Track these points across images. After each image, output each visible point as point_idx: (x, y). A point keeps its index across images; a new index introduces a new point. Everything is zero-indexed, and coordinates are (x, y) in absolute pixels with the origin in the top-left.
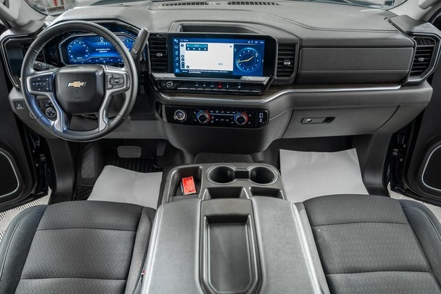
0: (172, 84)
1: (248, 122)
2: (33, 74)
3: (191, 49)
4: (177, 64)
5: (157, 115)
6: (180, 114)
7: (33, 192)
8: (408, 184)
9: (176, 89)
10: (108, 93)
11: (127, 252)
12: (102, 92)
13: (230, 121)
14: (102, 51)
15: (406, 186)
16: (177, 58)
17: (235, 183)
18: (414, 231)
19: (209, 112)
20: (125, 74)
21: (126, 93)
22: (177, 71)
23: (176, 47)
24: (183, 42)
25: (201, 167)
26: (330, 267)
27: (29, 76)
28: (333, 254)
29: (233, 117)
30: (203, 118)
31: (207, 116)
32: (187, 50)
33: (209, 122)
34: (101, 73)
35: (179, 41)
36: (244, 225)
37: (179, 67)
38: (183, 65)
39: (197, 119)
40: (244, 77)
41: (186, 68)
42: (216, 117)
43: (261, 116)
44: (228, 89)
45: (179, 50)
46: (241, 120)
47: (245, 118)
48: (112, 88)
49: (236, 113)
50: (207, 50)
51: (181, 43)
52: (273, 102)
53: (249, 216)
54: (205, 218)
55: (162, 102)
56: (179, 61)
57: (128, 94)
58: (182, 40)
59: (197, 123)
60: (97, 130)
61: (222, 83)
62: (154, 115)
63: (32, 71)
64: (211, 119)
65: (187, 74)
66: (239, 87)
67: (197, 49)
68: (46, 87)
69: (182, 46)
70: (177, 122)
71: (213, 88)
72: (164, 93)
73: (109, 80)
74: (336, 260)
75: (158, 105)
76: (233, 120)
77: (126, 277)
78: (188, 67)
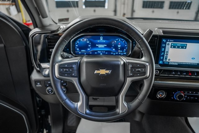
0: (159, 72)
2: (61, 61)
3: (174, 47)
4: (162, 58)
6: (161, 93)
14: (100, 46)
16: (163, 53)
22: (161, 62)
23: (163, 45)
24: (170, 42)
27: (57, 63)
32: (171, 47)
34: (122, 63)
35: (167, 41)
37: (163, 60)
38: (166, 59)
41: (168, 61)
42: (188, 96)
44: (196, 76)
45: (165, 47)
50: (186, 48)
51: (167, 43)
56: (163, 56)
58: (169, 40)
63: (60, 58)
65: (168, 65)
67: (178, 47)
68: (72, 73)
69: (169, 44)
71: (185, 75)
73: (130, 69)
78: (169, 60)
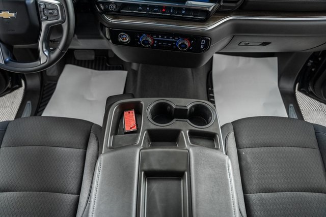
0: (114, 7)
1: (190, 47)
5: (102, 34)
6: (124, 36)
7: (9, 85)
8: (313, 88)
9: (119, 11)
10: (44, 25)
11: (79, 170)
12: (37, 23)
13: (173, 45)
15: (311, 89)
17: (174, 125)
18: (322, 156)
19: (152, 36)
20: (58, 4)
21: (63, 25)
25: (142, 103)
26: (249, 188)
28: (253, 176)
29: (176, 42)
30: (146, 42)
31: (150, 40)
33: (152, 46)
36: (180, 180)
39: (140, 42)
40: (189, 2)
42: (159, 41)
43: (203, 42)
44: (173, 13)
46: (184, 45)
47: (187, 44)
48: (47, 20)
49: (179, 39)
52: (216, 30)
53: (186, 173)
54: (143, 173)
55: (106, 25)
57: (65, 26)
59: (140, 46)
60: (38, 63)
61: (166, 7)
62: (99, 34)
64: (154, 43)
66: (184, 12)
70: (122, 43)
71: (157, 12)
72: (107, 15)
73: (42, 11)
74: (254, 182)
75: (102, 27)
76: (175, 45)
77: (79, 192)
